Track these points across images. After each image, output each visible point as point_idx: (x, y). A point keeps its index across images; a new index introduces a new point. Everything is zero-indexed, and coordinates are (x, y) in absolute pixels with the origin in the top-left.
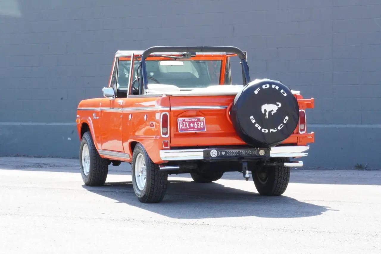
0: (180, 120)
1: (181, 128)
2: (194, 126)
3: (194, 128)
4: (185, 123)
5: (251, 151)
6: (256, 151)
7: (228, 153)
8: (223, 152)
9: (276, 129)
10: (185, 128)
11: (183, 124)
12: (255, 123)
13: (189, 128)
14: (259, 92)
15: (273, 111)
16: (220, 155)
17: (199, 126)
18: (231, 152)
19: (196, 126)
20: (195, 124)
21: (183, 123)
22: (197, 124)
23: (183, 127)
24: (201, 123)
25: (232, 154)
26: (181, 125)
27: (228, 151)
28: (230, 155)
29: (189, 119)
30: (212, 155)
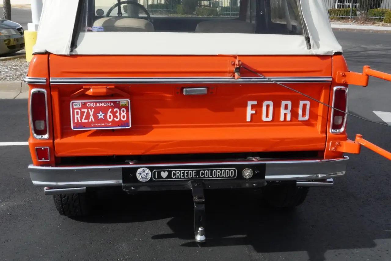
0: (77, 104)
1: (76, 121)
2: (105, 116)
3: (105, 120)
4: (86, 110)
5: (223, 171)
6: (234, 170)
7: (175, 174)
8: (164, 171)
10: (87, 121)
11: (82, 113)
13: (93, 121)
16: (156, 178)
17: (117, 118)
18: (182, 171)
19: (110, 118)
20: (109, 114)
21: (83, 110)
22: (112, 112)
23: (81, 119)
24: (122, 112)
25: (183, 176)
26: (77, 114)
27: (176, 171)
28: (178, 178)
29: (96, 103)
30: (139, 178)
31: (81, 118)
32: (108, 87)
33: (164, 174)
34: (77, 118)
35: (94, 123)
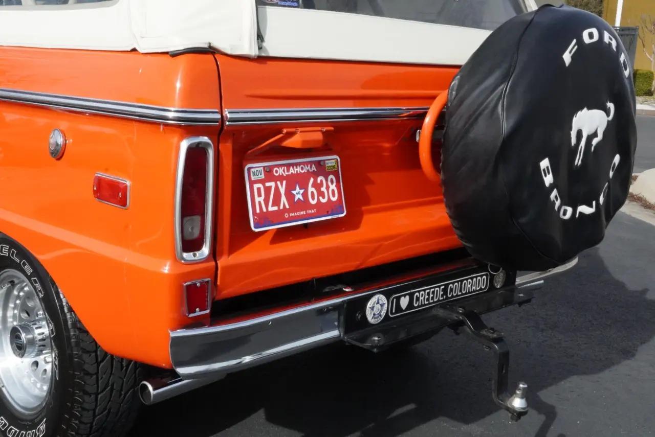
0: (255, 170)
1: (258, 211)
2: (305, 195)
3: (304, 204)
4: (272, 184)
6: (487, 275)
7: (418, 299)
8: (405, 296)
9: (594, 203)
10: (276, 208)
11: (268, 190)
12: (552, 187)
13: (287, 207)
14: (573, 58)
15: (595, 135)
16: (394, 311)
17: (323, 196)
18: (427, 291)
19: (313, 197)
20: (311, 189)
21: (268, 184)
22: (314, 185)
23: (267, 205)
24: (330, 183)
25: (428, 300)
26: (260, 195)
27: (419, 292)
28: (422, 305)
29: (288, 166)
30: (370, 318)
31: (266, 201)
32: (325, 129)
33: (404, 302)
34: (260, 202)
35: (289, 211)
